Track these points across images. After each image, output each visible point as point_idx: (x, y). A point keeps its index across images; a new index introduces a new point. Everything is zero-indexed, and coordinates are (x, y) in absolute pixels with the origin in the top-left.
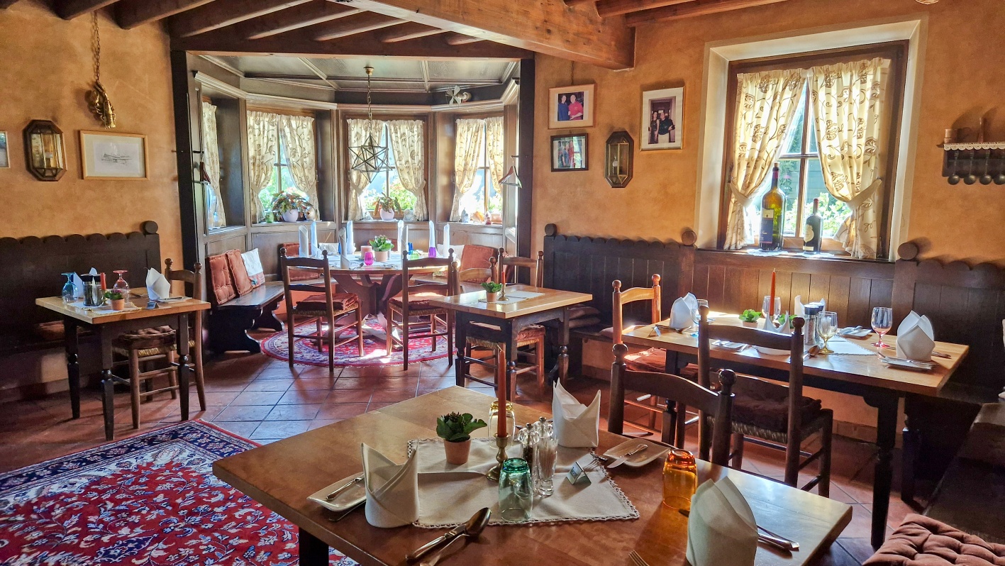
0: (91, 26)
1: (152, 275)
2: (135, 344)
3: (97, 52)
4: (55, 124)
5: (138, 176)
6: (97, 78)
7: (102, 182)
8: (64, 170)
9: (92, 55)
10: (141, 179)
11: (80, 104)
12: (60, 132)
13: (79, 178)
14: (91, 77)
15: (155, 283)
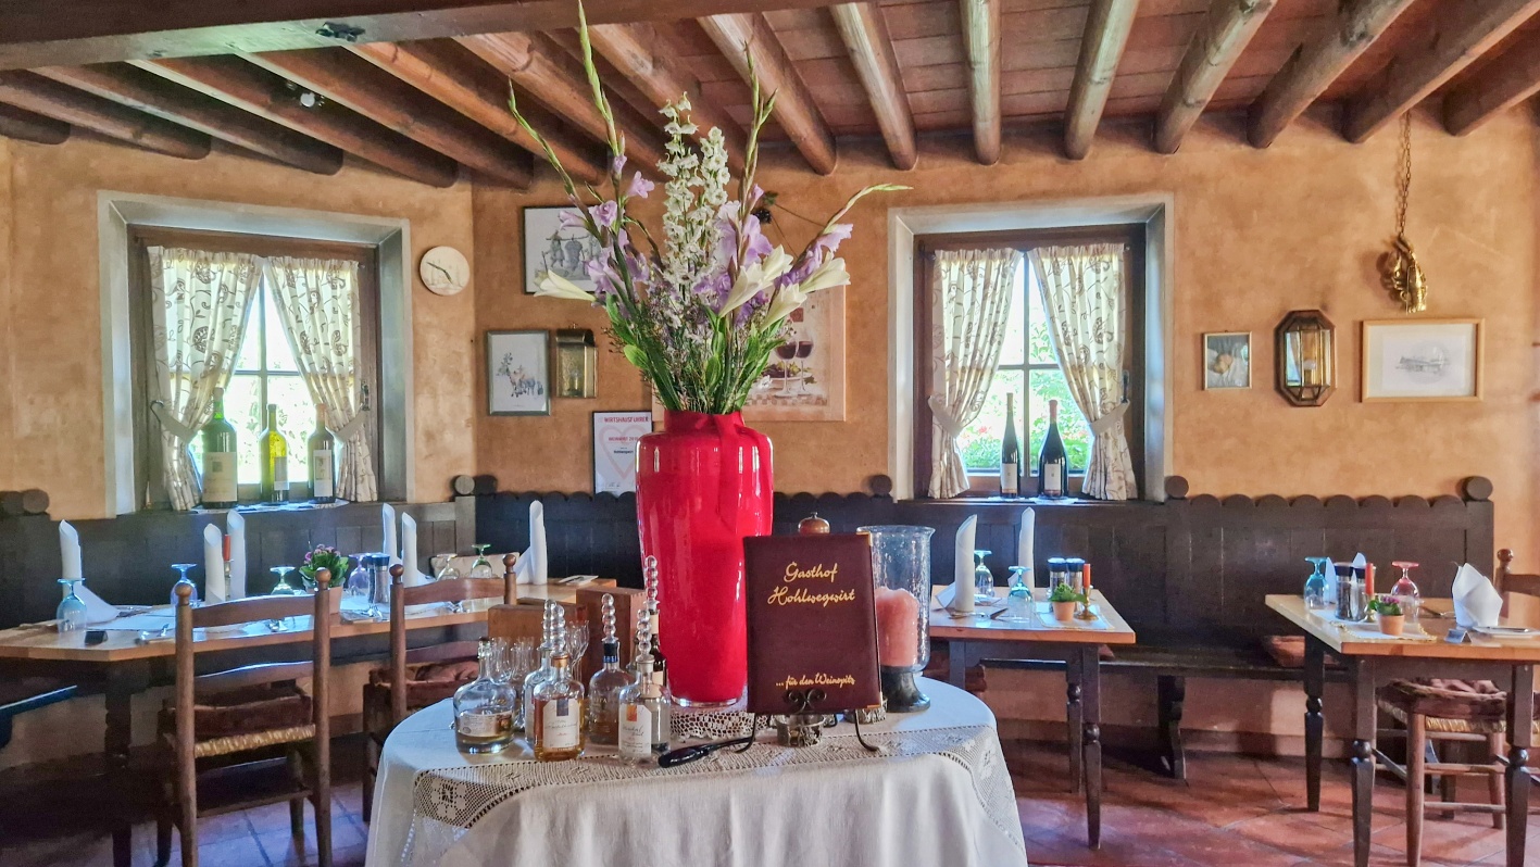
0: (1397, 143)
1: (1466, 578)
2: (1422, 704)
3: (1404, 185)
4: (1324, 314)
5: (1460, 393)
6: (1400, 229)
7: (1394, 406)
8: (1332, 388)
9: (1396, 192)
10: (1467, 399)
11: (1367, 278)
12: (1330, 327)
13: (1355, 401)
14: (1388, 229)
15: (1469, 594)
